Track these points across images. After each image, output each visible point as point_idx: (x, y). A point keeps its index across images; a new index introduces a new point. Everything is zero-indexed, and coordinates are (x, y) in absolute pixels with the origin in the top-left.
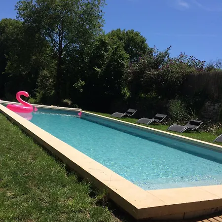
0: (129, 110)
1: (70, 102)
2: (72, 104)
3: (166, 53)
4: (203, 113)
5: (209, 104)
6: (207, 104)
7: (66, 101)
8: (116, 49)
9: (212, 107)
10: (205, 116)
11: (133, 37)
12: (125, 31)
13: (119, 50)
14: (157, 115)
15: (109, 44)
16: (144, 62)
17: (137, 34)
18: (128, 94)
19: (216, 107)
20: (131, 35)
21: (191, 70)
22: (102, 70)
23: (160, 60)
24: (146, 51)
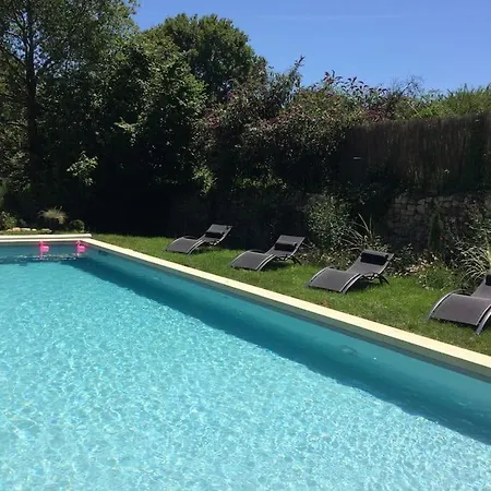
0: (213, 228)
1: (61, 217)
2: (67, 221)
3: (293, 76)
4: (390, 225)
5: (404, 202)
6: (400, 200)
7: (50, 214)
8: (171, 70)
9: (411, 209)
10: (396, 231)
11: (215, 32)
12: (198, 20)
13: (180, 72)
14: (282, 240)
15: (152, 59)
16: (241, 101)
17: (226, 26)
18: (209, 182)
19: (421, 209)
20: (211, 29)
21: (353, 115)
22: (137, 127)
23: (279, 96)
24: (249, 65)
